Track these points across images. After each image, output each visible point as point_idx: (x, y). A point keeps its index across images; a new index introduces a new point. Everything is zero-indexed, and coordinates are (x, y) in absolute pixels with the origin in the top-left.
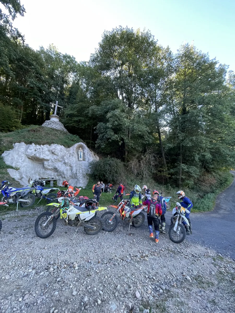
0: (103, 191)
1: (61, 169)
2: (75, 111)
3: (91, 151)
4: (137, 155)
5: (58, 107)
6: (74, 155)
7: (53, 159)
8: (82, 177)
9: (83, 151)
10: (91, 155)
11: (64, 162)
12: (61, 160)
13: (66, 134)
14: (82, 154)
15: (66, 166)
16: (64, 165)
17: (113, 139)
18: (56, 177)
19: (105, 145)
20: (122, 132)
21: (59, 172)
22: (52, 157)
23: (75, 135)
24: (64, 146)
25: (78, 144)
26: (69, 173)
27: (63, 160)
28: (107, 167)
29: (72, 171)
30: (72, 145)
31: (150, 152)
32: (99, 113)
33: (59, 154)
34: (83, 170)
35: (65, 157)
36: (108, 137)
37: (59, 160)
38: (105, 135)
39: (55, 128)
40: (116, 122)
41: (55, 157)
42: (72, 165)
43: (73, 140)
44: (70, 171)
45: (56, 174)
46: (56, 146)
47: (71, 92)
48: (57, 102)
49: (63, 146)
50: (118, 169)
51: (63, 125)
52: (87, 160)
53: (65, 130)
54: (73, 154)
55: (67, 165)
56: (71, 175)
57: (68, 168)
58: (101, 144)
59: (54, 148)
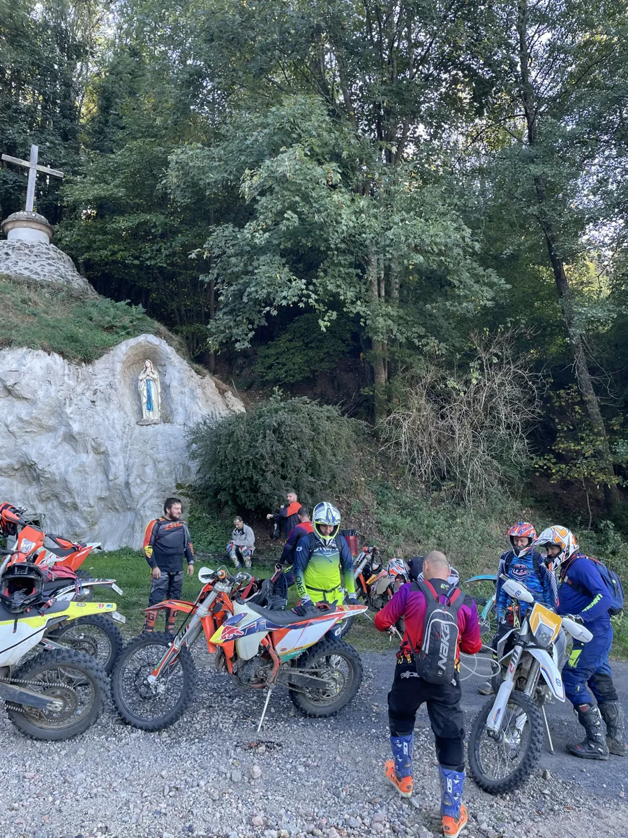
0: (248, 564)
1: (53, 469)
2: (116, 186)
3: (198, 372)
4: (429, 378)
5: (42, 176)
6: (114, 398)
7: (10, 419)
8: (154, 501)
9: (162, 374)
10: (199, 391)
11: (64, 435)
12: (52, 422)
13: (77, 299)
14: (156, 390)
15: (76, 451)
16: (67, 447)
17: (284, 303)
18: (33, 507)
19: (251, 335)
20: (333, 263)
21: (46, 484)
22: (10, 413)
23: (123, 303)
24: (62, 354)
25: (132, 342)
26: (94, 486)
27: (61, 423)
28: (266, 446)
29: (106, 474)
30: (105, 348)
31: (495, 360)
32: (213, 177)
33: (41, 393)
34: (160, 466)
35: (68, 410)
36: (263, 294)
37: (41, 426)
38: (247, 285)
39: (27, 273)
40: (289, 214)
41: (22, 409)
42: (108, 444)
43: (110, 328)
44: (101, 477)
45: (32, 490)
46: (24, 357)
47: (108, 99)
48: (35, 149)
49: (56, 356)
50: (323, 453)
51: (67, 257)
52: (179, 418)
53: (79, 282)
54: (109, 391)
55: (81, 448)
56: (105, 494)
57: (89, 459)
58: (235, 331)
59: (14, 367)
